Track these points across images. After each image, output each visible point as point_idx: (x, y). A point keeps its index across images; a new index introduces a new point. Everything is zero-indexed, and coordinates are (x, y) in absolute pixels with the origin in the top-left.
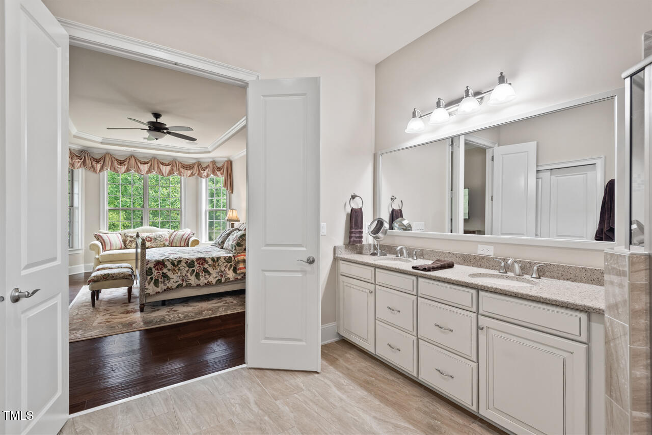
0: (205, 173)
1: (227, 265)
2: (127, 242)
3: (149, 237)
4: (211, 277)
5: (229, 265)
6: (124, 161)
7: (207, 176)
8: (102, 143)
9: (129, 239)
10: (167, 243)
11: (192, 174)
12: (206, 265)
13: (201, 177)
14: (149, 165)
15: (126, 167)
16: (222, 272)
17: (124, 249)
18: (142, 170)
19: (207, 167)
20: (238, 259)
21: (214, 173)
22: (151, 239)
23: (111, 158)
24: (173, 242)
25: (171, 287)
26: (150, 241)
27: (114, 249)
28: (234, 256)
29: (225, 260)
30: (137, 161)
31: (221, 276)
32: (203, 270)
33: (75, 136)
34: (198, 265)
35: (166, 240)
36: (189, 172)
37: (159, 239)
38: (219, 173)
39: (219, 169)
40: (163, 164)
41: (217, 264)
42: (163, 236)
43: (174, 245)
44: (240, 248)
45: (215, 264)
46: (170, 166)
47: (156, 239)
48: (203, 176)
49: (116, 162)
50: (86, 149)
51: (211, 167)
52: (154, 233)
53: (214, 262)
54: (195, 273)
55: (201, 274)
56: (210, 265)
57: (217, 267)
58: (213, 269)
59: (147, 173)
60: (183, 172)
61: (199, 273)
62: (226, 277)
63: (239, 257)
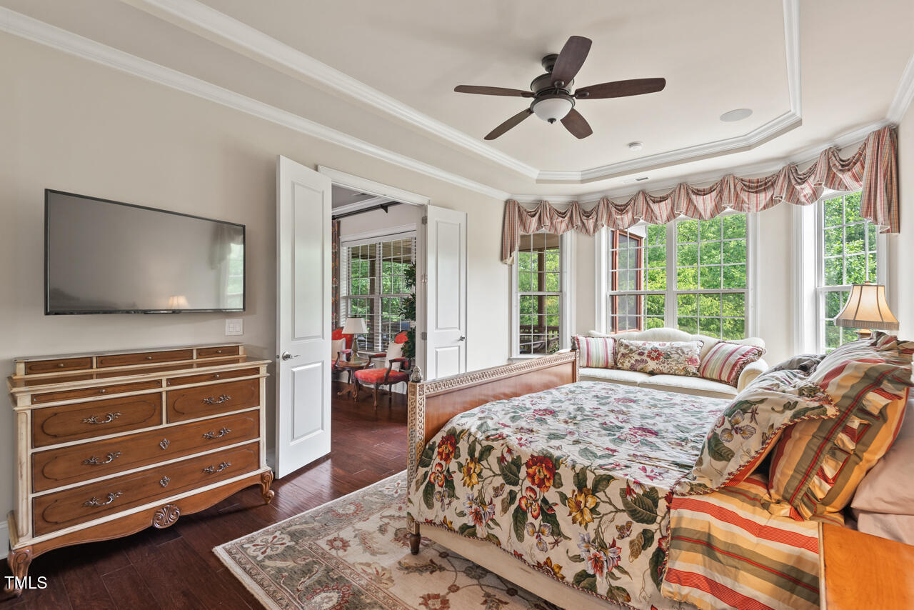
0: (806, 189)
1: (629, 525)
2: (619, 356)
3: (655, 351)
4: (561, 548)
5: (637, 528)
6: (627, 205)
7: (815, 195)
8: (583, 181)
9: (622, 350)
10: (693, 369)
11: (772, 202)
12: (552, 489)
13: (798, 202)
14: (669, 201)
15: (630, 214)
16: (603, 547)
17: (612, 368)
18: (658, 214)
19: (812, 171)
20: (680, 519)
21: (832, 180)
22: (659, 354)
23: (608, 204)
24: (707, 367)
25: (451, 523)
26: (657, 358)
27: (594, 366)
28: (669, 498)
29: (625, 503)
30: (648, 199)
31: (597, 563)
32: (541, 508)
33: (538, 181)
34: (528, 483)
35: (691, 360)
36: (763, 198)
37: (676, 356)
38: (846, 178)
39: (846, 166)
40: (698, 193)
41: (591, 502)
42: (686, 350)
43: (708, 376)
44: (719, 465)
45: (581, 499)
46: (714, 194)
47: (668, 356)
48: (803, 199)
49: (613, 210)
50: (576, 200)
51: (822, 170)
52: (668, 344)
53: (580, 491)
54: (513, 508)
55: (530, 519)
56: (564, 498)
57: (588, 516)
58: (574, 521)
59: (668, 220)
60: (746, 200)
61: (524, 513)
62: (615, 583)
63: (687, 513)
